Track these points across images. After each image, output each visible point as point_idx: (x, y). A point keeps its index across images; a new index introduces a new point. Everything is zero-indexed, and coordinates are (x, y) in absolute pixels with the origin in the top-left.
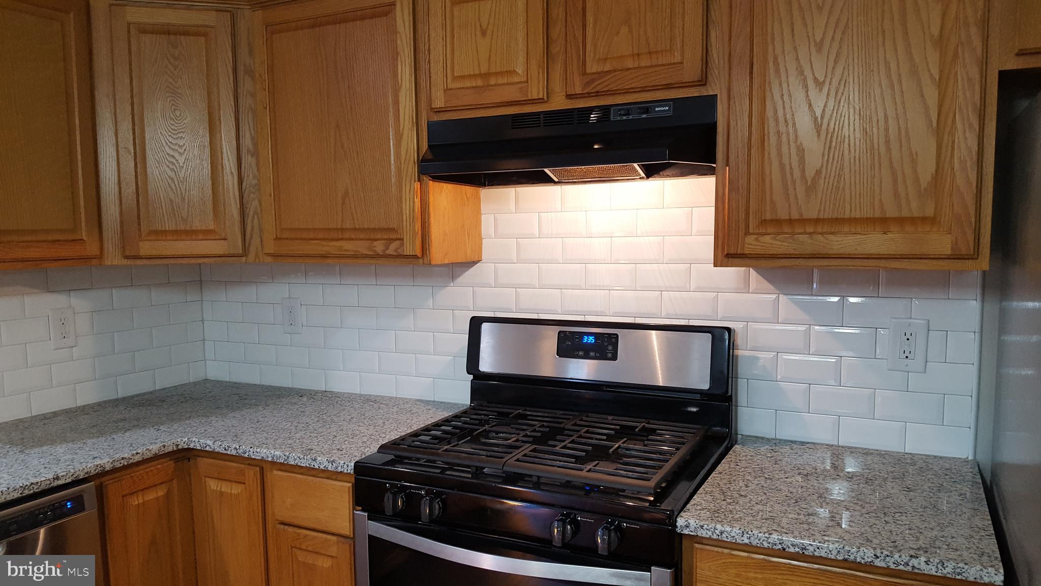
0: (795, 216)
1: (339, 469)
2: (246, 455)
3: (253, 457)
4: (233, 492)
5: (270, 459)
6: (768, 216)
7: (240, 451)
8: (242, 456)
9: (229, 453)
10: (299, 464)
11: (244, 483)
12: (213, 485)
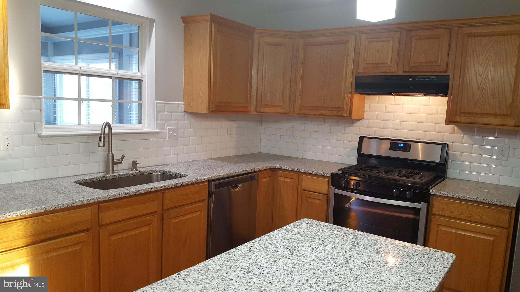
0: (470, 112)
1: (326, 175)
2: (295, 170)
3: (297, 171)
4: (288, 181)
5: (303, 172)
6: (462, 111)
7: (293, 169)
8: (294, 171)
9: (289, 169)
10: (312, 173)
11: (292, 179)
12: (282, 179)
